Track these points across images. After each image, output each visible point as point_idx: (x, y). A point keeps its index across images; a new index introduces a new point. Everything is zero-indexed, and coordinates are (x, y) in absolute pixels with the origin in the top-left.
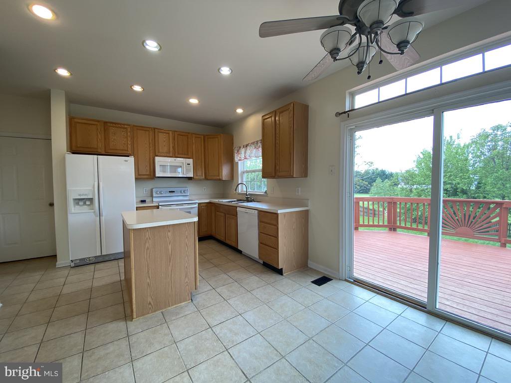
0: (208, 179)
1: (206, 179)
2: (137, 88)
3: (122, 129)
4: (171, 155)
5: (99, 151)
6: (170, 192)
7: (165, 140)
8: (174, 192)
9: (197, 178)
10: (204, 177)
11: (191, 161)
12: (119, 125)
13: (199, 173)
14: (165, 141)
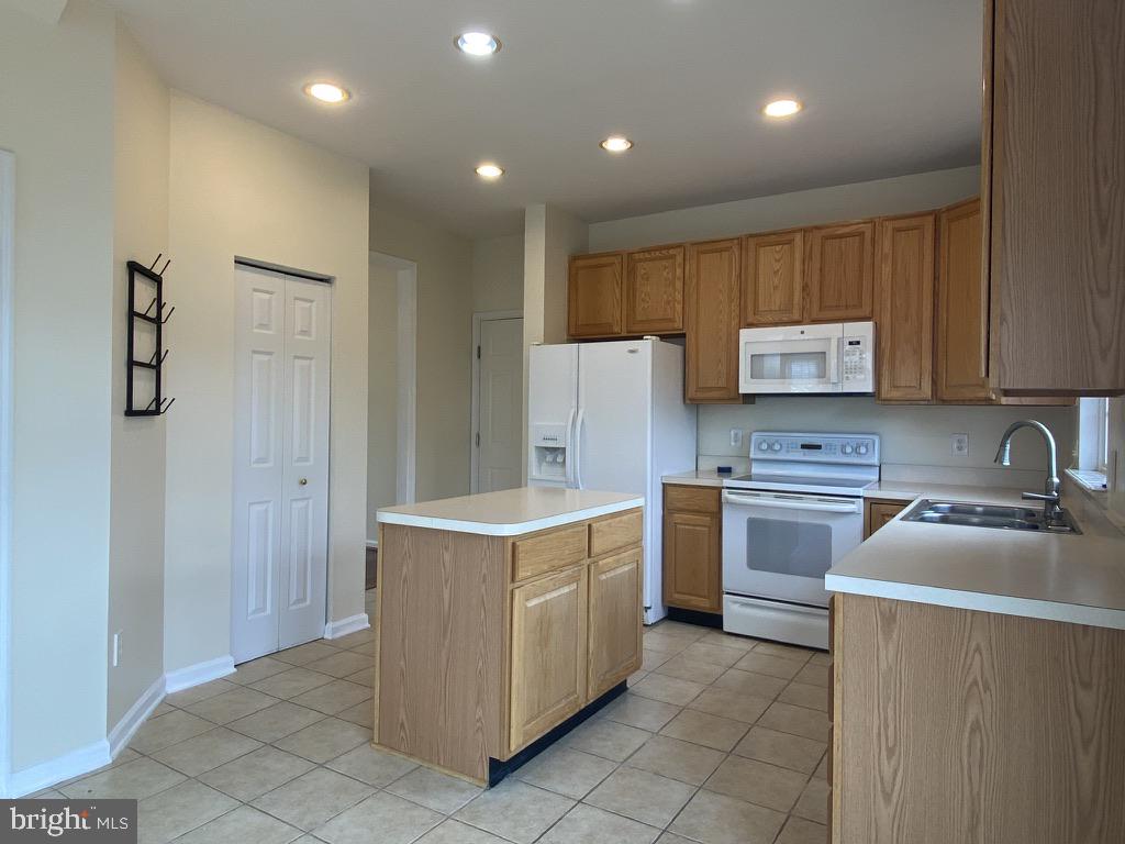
0: (944, 402)
1: (939, 399)
2: (616, 145)
3: (664, 263)
4: (796, 317)
5: (616, 329)
6: (804, 447)
7: (777, 266)
8: (819, 447)
9: (895, 394)
10: (927, 390)
11: (864, 330)
12: (657, 253)
13: (907, 375)
14: (776, 273)
